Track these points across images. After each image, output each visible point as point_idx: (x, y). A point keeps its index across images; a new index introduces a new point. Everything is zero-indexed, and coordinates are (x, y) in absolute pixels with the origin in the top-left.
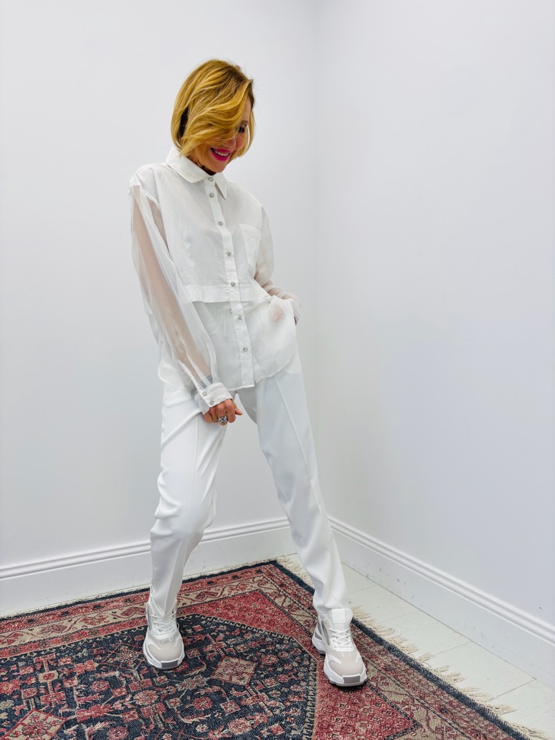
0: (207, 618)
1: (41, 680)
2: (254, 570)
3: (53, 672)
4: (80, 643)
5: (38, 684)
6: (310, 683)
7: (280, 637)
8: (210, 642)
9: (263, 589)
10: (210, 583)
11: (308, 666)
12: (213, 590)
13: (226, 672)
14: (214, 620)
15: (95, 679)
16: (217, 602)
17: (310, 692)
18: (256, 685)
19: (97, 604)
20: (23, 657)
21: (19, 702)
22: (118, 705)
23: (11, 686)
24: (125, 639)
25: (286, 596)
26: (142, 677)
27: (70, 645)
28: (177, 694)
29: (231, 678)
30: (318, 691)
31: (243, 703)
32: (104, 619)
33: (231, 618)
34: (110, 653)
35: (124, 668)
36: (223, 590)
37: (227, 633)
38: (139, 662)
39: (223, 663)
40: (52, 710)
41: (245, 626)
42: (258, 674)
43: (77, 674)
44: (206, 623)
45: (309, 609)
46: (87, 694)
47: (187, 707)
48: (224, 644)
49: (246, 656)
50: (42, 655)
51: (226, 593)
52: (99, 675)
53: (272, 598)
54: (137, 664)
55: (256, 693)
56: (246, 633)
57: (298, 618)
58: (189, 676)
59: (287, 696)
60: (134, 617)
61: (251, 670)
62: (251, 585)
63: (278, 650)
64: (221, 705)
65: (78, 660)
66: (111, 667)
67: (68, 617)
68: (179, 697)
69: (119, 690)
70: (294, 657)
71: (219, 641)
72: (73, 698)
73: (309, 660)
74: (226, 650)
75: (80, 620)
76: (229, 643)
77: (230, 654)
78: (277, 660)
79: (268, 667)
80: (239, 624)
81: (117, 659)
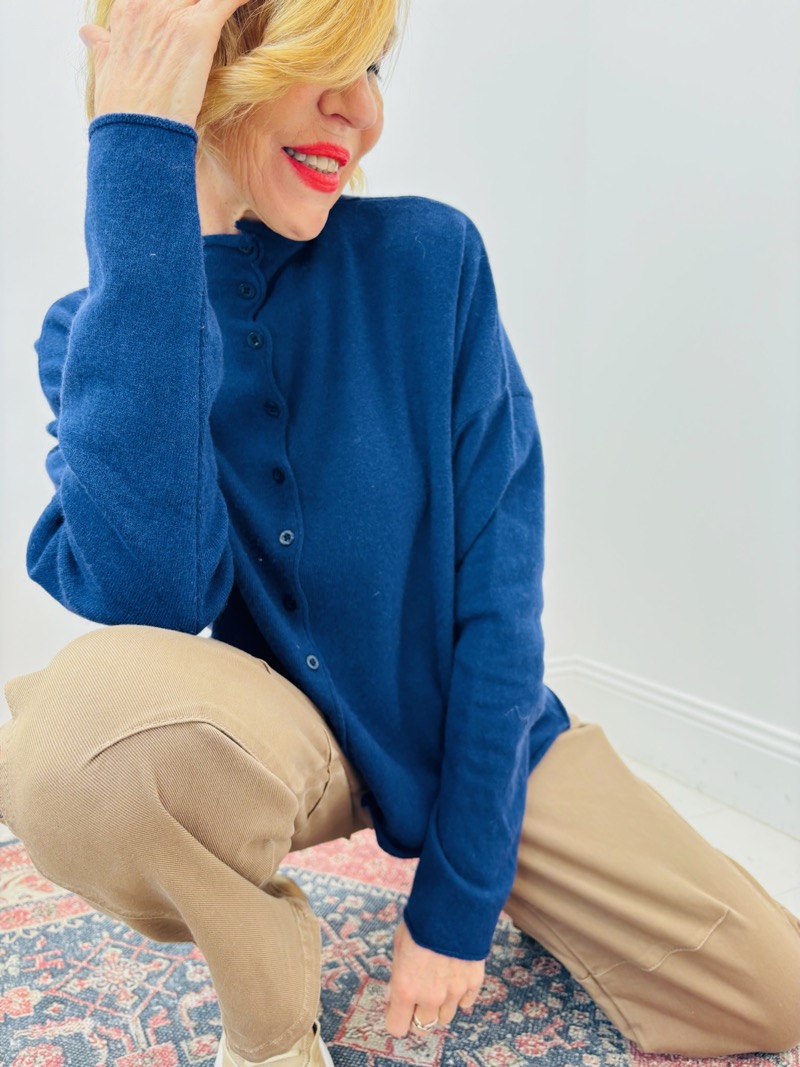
4: (7, 939)
8: (328, 938)
13: (376, 1028)
14: (333, 883)
24: (117, 930)
26: (152, 1038)
29: (390, 1047)
33: (371, 879)
34: (74, 967)
35: (107, 1011)
37: (367, 915)
38: (146, 995)
39: (364, 999)
42: (459, 1030)
44: (314, 891)
48: (362, 945)
52: (35, 1032)
54: (141, 1000)
63: (501, 962)
66: (74, 1005)
70: (547, 981)
71: (350, 937)
74: (369, 961)
75: (17, 880)
76: (373, 941)
77: (382, 974)
78: (506, 990)
79: (484, 1011)
80: (393, 894)
81: (90, 982)
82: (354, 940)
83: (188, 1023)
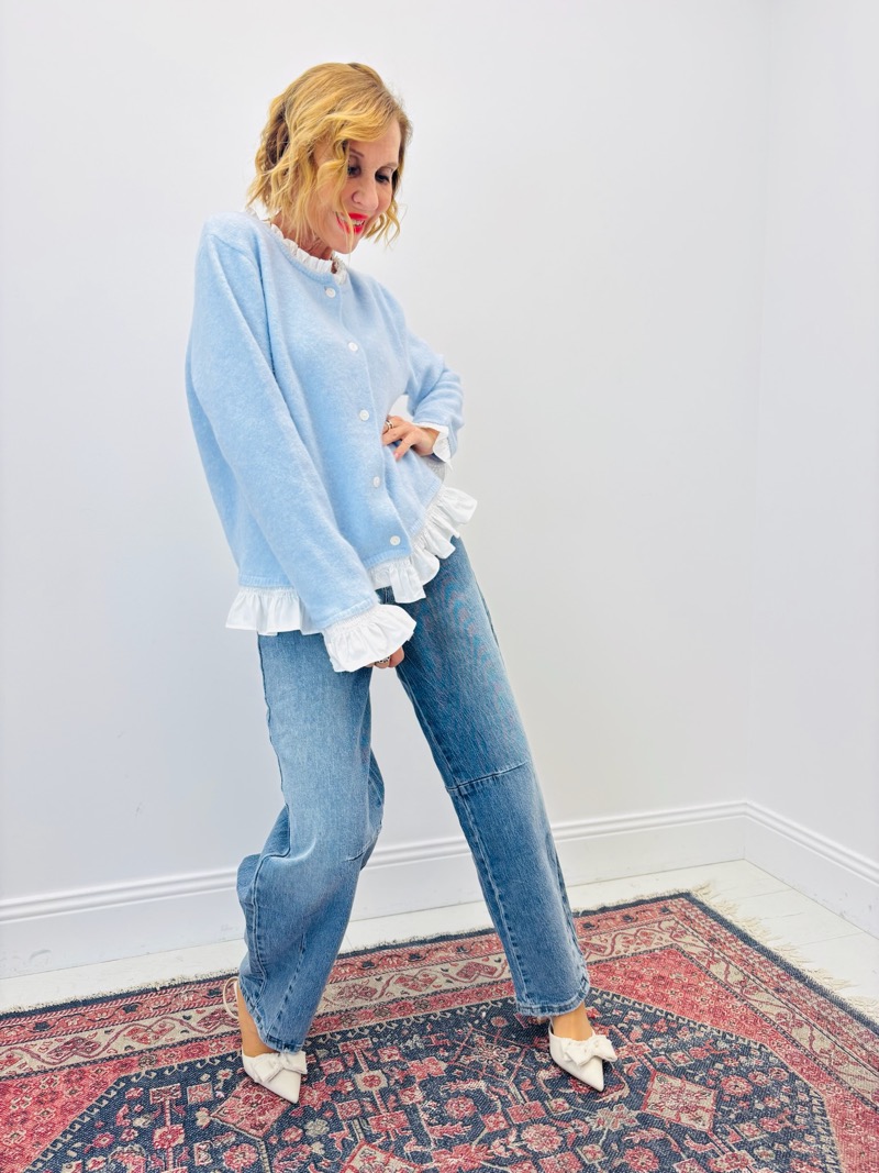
0: (602, 993)
1: (363, 1088)
2: (655, 906)
3: (377, 1073)
4: (405, 1023)
5: (357, 1093)
6: (822, 1139)
7: (740, 1041)
8: (621, 1041)
9: (682, 945)
10: (587, 926)
11: (808, 1104)
12: (595, 940)
13: (667, 1104)
14: (615, 999)
15: (449, 1096)
16: (609, 963)
17: (828, 1157)
18: (727, 1134)
19: (415, 952)
20: (321, 1040)
21: (335, 1125)
22: (497, 1148)
23: (316, 1094)
24: (477, 1022)
25: (728, 963)
26: (526, 1097)
27: (389, 1024)
28: (593, 1137)
29: (678, 1117)
30: (840, 1157)
31: (712, 1166)
32: (431, 981)
33: (643, 998)
34: (459, 1046)
35: (492, 1076)
36: (614, 940)
37: (646, 1026)
38: (511, 1068)
39: (656, 1085)
40: (392, 1147)
41: (672, 1016)
42: (723, 1111)
43: (418, 1080)
44: (604, 1004)
45: (777, 990)
46: (443, 1121)
47: (617, 1163)
48: (647, 1047)
49: (694, 1075)
50: (349, 1039)
51: (619, 946)
52: (453, 1087)
53: (704, 964)
54: (511, 1071)
55: (733, 1151)
56: (680, 1029)
57: (764, 1009)
58: (603, 1105)
59: (787, 1162)
60: (481, 980)
61: (708, 1102)
62: (658, 935)
63: (747, 1068)
64: (675, 1165)
65: (412, 1054)
66: (470, 1072)
67: (373, 971)
68: (598, 1142)
69: (492, 1118)
70: (779, 1085)
71: (637, 1041)
72: (420, 1126)
73: (808, 1091)
74: (653, 1059)
75: (394, 980)
76: (654, 1045)
77: (664, 1069)
78: (750, 1087)
79: (738, 1100)
80: (661, 1012)
81: (474, 1058)
82: (641, 1044)
83: (544, 1089)
